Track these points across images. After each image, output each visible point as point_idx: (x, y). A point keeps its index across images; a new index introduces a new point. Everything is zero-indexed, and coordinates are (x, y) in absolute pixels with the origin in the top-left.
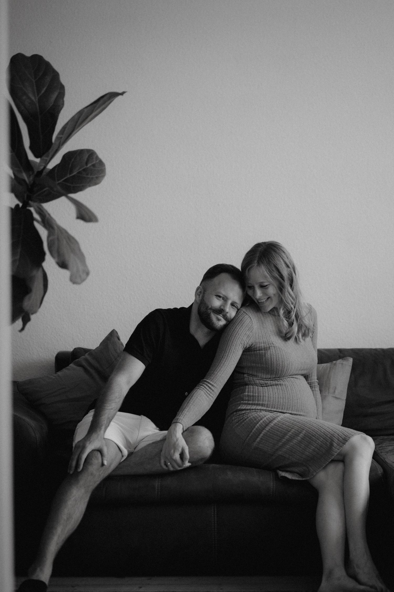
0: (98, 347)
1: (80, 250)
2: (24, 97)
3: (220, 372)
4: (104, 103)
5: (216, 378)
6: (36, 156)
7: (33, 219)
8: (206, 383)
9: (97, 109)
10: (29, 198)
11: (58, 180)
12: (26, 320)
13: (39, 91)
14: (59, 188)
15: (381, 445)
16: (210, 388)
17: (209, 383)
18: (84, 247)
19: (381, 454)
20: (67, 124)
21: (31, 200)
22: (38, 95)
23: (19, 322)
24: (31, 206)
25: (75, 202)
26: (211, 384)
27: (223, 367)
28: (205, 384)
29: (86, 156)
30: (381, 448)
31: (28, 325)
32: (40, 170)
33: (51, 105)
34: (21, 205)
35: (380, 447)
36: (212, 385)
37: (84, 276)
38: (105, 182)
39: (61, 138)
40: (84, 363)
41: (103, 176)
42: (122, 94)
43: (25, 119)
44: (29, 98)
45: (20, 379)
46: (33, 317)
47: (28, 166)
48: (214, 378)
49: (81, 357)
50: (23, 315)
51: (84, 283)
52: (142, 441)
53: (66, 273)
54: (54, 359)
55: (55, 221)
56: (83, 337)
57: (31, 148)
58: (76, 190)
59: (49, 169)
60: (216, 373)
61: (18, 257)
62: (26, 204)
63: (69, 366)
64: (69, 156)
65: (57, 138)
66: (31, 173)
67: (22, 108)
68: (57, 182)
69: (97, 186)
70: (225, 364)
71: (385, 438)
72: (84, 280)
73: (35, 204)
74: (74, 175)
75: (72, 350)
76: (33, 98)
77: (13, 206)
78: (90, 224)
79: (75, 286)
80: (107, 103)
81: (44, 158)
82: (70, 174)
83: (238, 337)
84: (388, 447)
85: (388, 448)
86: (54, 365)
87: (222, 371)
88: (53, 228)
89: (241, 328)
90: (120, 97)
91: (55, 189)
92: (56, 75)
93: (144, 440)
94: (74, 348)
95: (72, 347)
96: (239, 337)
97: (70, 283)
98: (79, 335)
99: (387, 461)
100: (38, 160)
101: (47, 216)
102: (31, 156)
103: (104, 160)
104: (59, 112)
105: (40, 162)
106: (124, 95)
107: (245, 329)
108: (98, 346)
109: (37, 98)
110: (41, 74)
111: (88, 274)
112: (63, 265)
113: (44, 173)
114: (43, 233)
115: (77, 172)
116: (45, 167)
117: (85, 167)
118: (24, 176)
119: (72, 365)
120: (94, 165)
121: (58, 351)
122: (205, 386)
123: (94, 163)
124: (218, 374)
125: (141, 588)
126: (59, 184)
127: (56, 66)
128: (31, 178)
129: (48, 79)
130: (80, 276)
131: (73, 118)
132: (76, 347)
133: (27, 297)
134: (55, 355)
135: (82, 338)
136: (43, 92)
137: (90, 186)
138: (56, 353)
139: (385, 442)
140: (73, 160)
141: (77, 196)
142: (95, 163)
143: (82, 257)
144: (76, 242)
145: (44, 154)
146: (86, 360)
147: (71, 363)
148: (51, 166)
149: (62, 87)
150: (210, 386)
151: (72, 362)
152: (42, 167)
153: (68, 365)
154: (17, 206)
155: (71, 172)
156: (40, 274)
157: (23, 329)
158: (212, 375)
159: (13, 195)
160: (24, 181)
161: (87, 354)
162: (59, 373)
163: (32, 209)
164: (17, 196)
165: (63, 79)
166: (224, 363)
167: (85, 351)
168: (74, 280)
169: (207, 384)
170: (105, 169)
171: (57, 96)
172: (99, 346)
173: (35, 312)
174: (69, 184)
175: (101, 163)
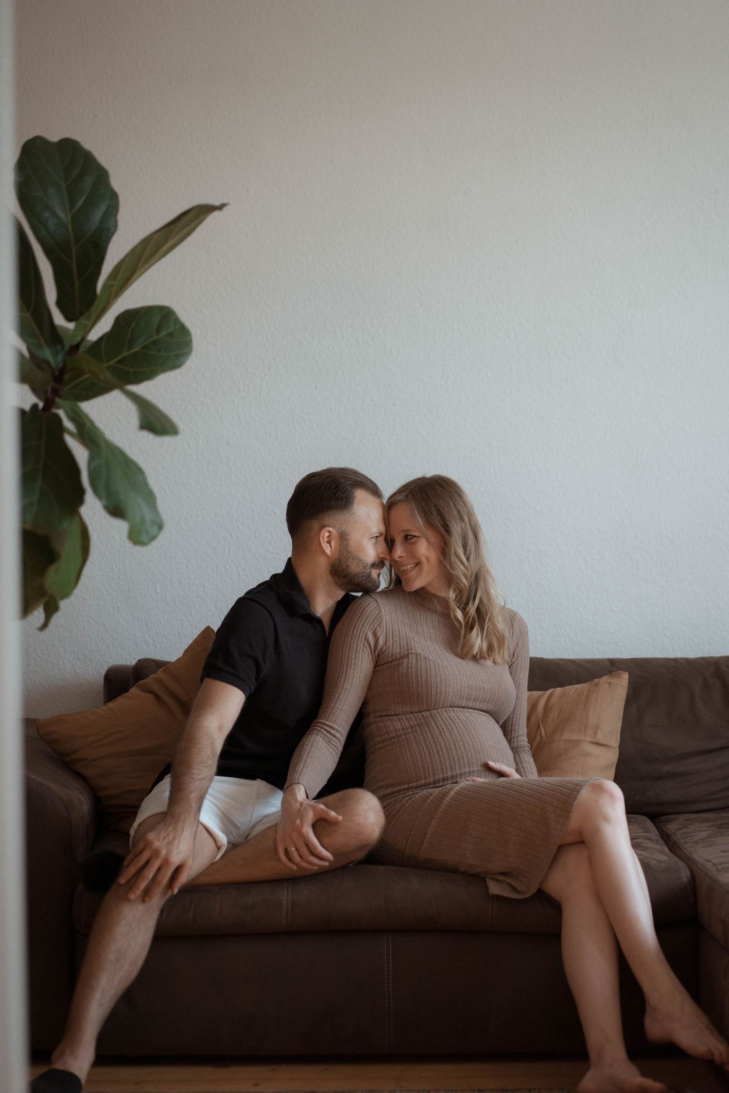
0: (180, 658)
1: (146, 485)
2: (46, 214)
3: (338, 703)
4: (188, 224)
5: (335, 714)
6: (69, 319)
7: (61, 429)
8: (319, 724)
9: (177, 233)
10: (56, 392)
11: (108, 361)
12: (51, 609)
13: (72, 203)
14: (108, 375)
15: (684, 830)
16: (328, 732)
17: (324, 724)
18: (154, 480)
19: (684, 845)
20: (122, 262)
21: (60, 397)
22: (71, 210)
23: (39, 614)
24: (59, 408)
25: (137, 399)
26: (327, 725)
27: (343, 692)
28: (318, 727)
29: (156, 320)
30: (686, 835)
31: (56, 618)
32: (75, 343)
33: (94, 228)
34: (41, 405)
35: (684, 833)
36: (331, 727)
37: (154, 530)
38: (191, 363)
39: (112, 286)
40: (156, 688)
41: (188, 354)
42: (221, 207)
43: (49, 253)
44: (55, 215)
45: (42, 715)
46: (63, 604)
47: (54, 335)
48: (330, 715)
49: (151, 676)
50: (45, 599)
51: (154, 544)
52: (260, 823)
53: (121, 527)
54: (102, 680)
55: (102, 434)
56: (154, 640)
57: (59, 304)
58: (139, 379)
59: (90, 341)
60: (332, 705)
61: (35, 498)
62: (49, 404)
63: (130, 691)
64: (126, 319)
65: (105, 286)
66: (59, 348)
67: (44, 233)
68: (106, 365)
69: (177, 372)
70: (345, 687)
71: (693, 817)
72: (153, 538)
73: (67, 404)
74: (136, 352)
75: (134, 663)
76: (62, 216)
77: (27, 407)
78: (167, 440)
79: (138, 548)
80: (193, 225)
81: (82, 321)
82: (128, 350)
83: (357, 636)
84: (697, 833)
85: (697, 835)
86: (102, 689)
87: (342, 699)
88: (97, 445)
89: (360, 620)
90: (216, 213)
91: (102, 377)
92: (102, 175)
93: (262, 822)
94: (137, 659)
95: (134, 658)
96: (359, 636)
97: (129, 545)
98: (147, 636)
99: (696, 858)
100: (71, 326)
101: (88, 424)
102: (59, 319)
103: (188, 325)
104: (107, 241)
105: (76, 328)
106: (225, 209)
107: (368, 621)
108: (181, 655)
109: (70, 216)
110: (75, 173)
111: (160, 527)
112: (116, 511)
113: (82, 349)
114: (81, 454)
115: (141, 346)
116: (83, 339)
117: (155, 338)
118: (47, 354)
119: (134, 690)
120: (170, 335)
121: (110, 665)
122: (319, 729)
123: (171, 330)
124: (337, 706)
125: (256, 1085)
126: (108, 367)
127: (103, 158)
128: (60, 358)
129: (89, 181)
130: (147, 532)
131: (133, 250)
132: (141, 658)
133: (52, 569)
134: (103, 673)
135: (151, 641)
136: (80, 204)
137: (164, 371)
138: (106, 669)
139: (691, 825)
140: (133, 325)
141: (142, 389)
142: (174, 330)
143: (150, 497)
144: (140, 471)
145: (81, 314)
146: (160, 681)
147: (132, 687)
148: (94, 336)
149: (114, 196)
150: (328, 728)
151: (134, 685)
152: (79, 338)
153: (127, 691)
154: (35, 407)
155: (130, 346)
156: (75, 528)
157: (45, 625)
158: (327, 710)
159: (26, 388)
160: (47, 362)
161: (161, 670)
162: (111, 705)
163: (61, 413)
164: (34, 390)
165: (115, 183)
166: (343, 685)
167: (158, 665)
168: (137, 537)
169: (321, 725)
170: (191, 341)
171: (106, 212)
172: (182, 657)
173: (66, 595)
174: (127, 368)
175: (184, 331)
